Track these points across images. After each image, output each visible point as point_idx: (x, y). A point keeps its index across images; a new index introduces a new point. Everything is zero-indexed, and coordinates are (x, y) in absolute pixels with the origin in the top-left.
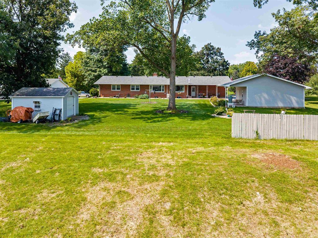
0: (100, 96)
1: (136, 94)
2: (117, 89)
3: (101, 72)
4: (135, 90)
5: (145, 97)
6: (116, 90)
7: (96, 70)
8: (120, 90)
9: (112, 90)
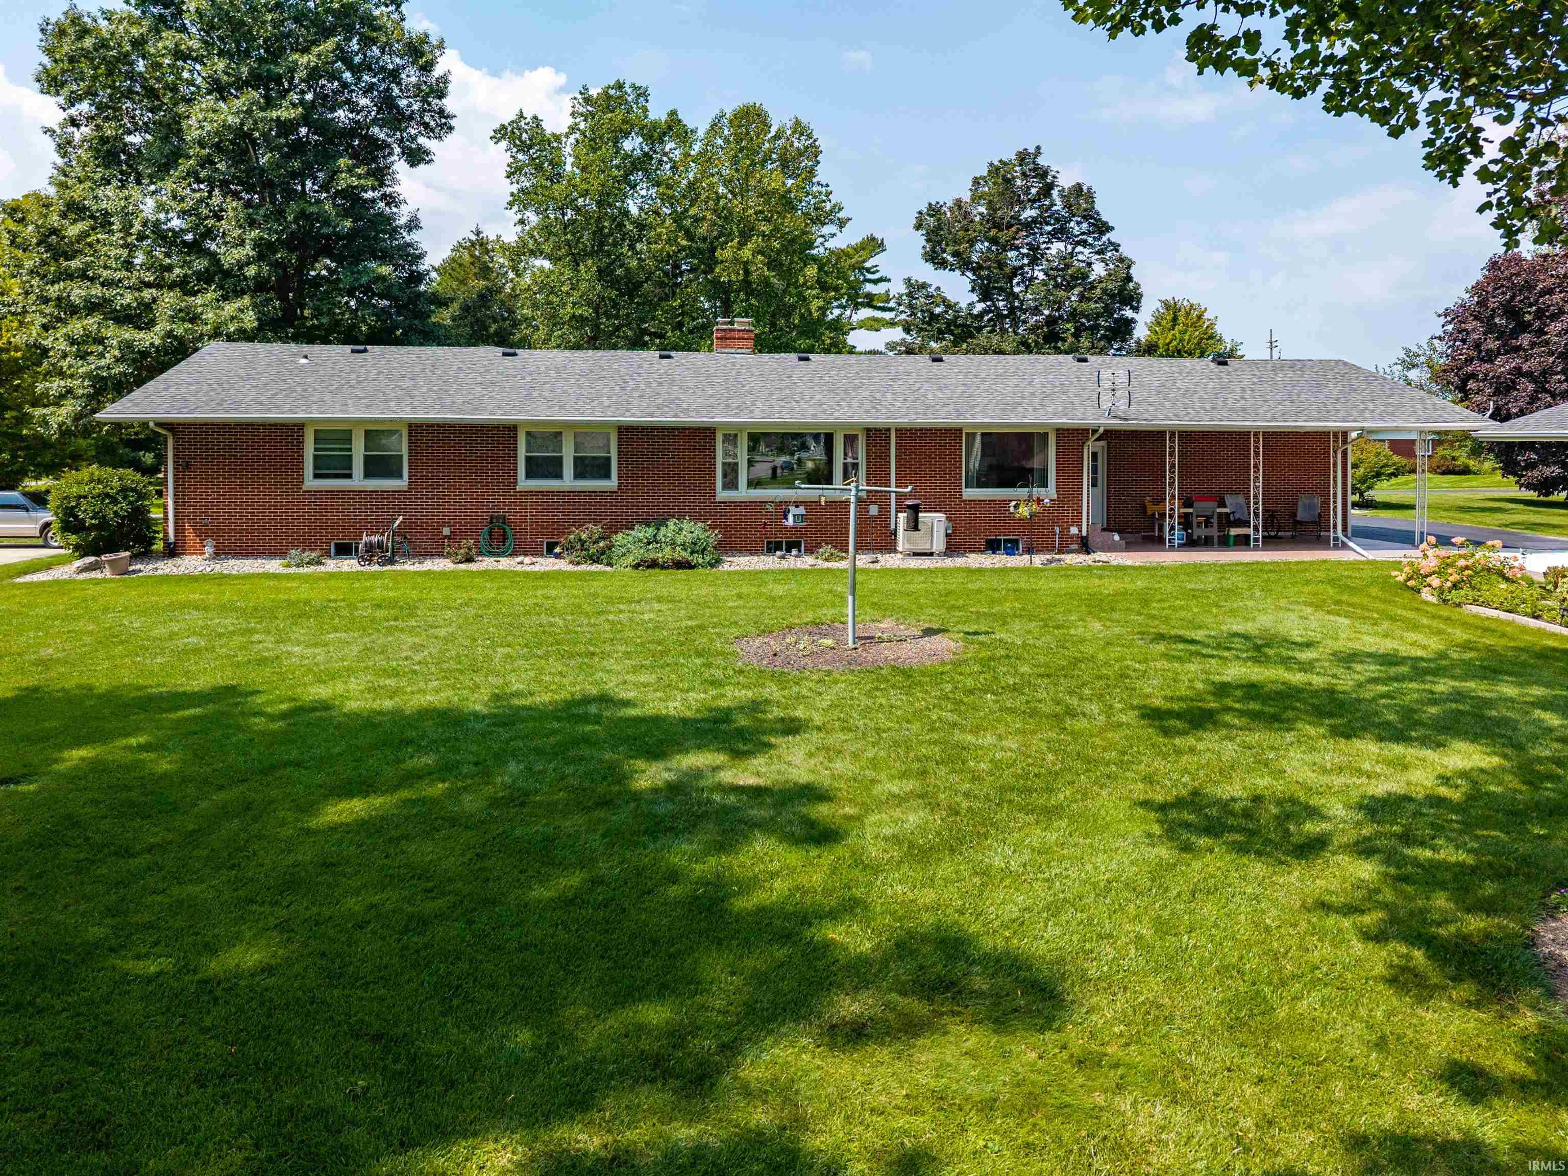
0: (172, 552)
1: (580, 524)
2: (368, 474)
3: (194, 319)
4: (568, 481)
5: (681, 554)
6: (358, 481)
7: (147, 307)
8: (402, 484)
9: (310, 483)
